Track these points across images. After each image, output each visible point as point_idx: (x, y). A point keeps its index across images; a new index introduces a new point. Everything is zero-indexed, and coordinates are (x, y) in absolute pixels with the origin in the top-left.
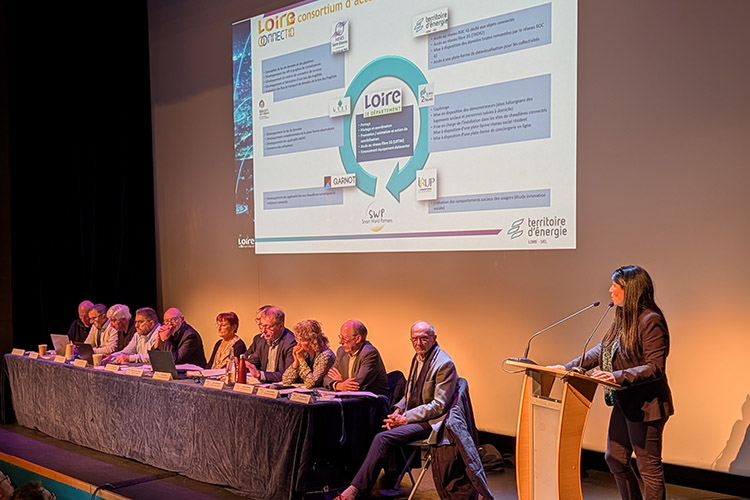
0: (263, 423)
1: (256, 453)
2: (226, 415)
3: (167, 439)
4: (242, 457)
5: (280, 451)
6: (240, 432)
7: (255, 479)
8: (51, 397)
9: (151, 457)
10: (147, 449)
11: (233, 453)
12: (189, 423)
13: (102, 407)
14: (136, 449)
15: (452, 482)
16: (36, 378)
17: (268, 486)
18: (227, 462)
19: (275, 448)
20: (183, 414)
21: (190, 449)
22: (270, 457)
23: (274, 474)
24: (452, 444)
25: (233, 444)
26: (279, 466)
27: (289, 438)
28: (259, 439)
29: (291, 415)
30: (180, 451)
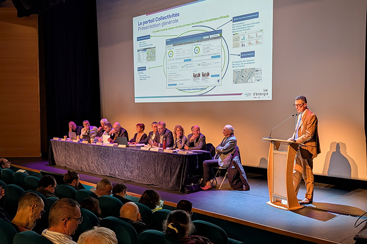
0: (167, 162)
1: (165, 172)
2: (152, 159)
3: (126, 169)
4: (159, 174)
5: (175, 172)
6: (158, 165)
7: (165, 182)
8: (73, 155)
9: (119, 175)
10: (117, 172)
11: (155, 173)
12: (136, 163)
13: (96, 158)
14: (112, 172)
15: (235, 181)
16: (65, 148)
17: (170, 184)
18: (152, 176)
19: (173, 171)
20: (133, 159)
21: (136, 172)
22: (171, 174)
23: (172, 180)
24: (236, 168)
25: (155, 169)
26: (175, 177)
27: (179, 166)
28: (166, 167)
29: (180, 159)
30: (132, 173)
